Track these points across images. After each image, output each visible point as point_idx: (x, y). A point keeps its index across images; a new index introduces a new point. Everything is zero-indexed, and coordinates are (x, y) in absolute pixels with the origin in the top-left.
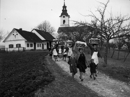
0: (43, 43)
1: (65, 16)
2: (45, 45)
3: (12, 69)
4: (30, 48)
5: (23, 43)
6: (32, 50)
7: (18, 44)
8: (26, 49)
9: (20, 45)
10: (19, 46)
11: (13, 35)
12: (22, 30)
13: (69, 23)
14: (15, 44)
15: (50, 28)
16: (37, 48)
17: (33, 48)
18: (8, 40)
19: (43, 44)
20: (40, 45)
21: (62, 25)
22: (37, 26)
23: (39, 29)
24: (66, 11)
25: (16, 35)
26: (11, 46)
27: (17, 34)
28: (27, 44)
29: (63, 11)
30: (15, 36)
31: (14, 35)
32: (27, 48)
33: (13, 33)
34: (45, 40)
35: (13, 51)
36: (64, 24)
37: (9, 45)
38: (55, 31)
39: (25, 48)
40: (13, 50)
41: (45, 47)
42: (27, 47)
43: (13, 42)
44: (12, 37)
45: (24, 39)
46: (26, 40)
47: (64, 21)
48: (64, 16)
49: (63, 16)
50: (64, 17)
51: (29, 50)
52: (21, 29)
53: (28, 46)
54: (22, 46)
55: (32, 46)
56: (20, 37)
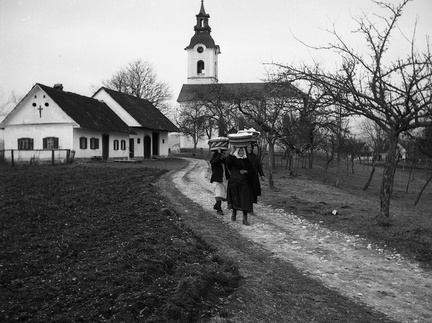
0: (131, 136)
1: (204, 47)
2: (139, 142)
3: (63, 226)
4: (89, 153)
5: (68, 136)
6: (96, 159)
7: (49, 138)
8: (76, 156)
9: (56, 141)
10: (52, 143)
11: (34, 105)
12: (64, 90)
13: (216, 70)
14: (38, 136)
15: (154, 85)
16: (113, 154)
17: (99, 152)
18: (15, 121)
19: (132, 141)
20: (123, 142)
21: (192, 78)
22: (110, 78)
23: (116, 90)
24: (208, 29)
25: (43, 106)
26: (26, 144)
27: (47, 105)
28: (81, 139)
29: (196, 29)
30: (40, 109)
31: (38, 107)
32: (80, 154)
33: (33, 101)
34: (139, 125)
35: (34, 162)
36: (200, 75)
37: (19, 140)
38: (169, 96)
39: (74, 152)
40: (33, 159)
41: (139, 151)
42: (81, 148)
43: (33, 129)
44: (29, 114)
45: (69, 120)
46: (78, 126)
47: (201, 65)
48: (201, 48)
49: (196, 47)
50: (200, 50)
51: (85, 159)
52: (59, 88)
53: (83, 144)
54: (63, 144)
55: (95, 146)
56: (55, 112)
